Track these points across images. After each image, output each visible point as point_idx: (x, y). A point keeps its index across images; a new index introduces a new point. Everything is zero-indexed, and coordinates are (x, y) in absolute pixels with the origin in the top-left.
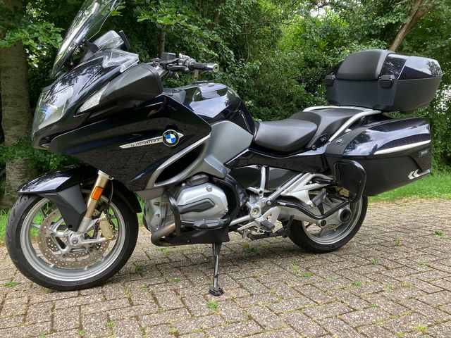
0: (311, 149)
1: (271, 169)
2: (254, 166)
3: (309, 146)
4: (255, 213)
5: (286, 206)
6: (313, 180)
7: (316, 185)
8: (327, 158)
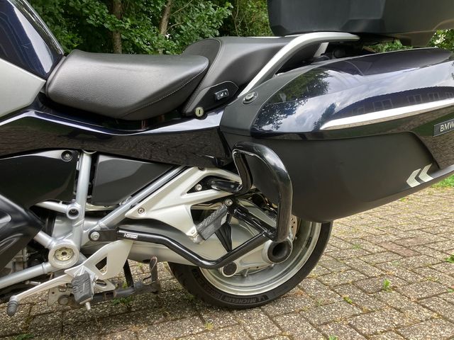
0: (192, 116)
1: (102, 159)
2: (55, 154)
3: (189, 109)
4: (65, 258)
5: (140, 239)
6: (205, 183)
7: (211, 193)
8: (228, 137)
